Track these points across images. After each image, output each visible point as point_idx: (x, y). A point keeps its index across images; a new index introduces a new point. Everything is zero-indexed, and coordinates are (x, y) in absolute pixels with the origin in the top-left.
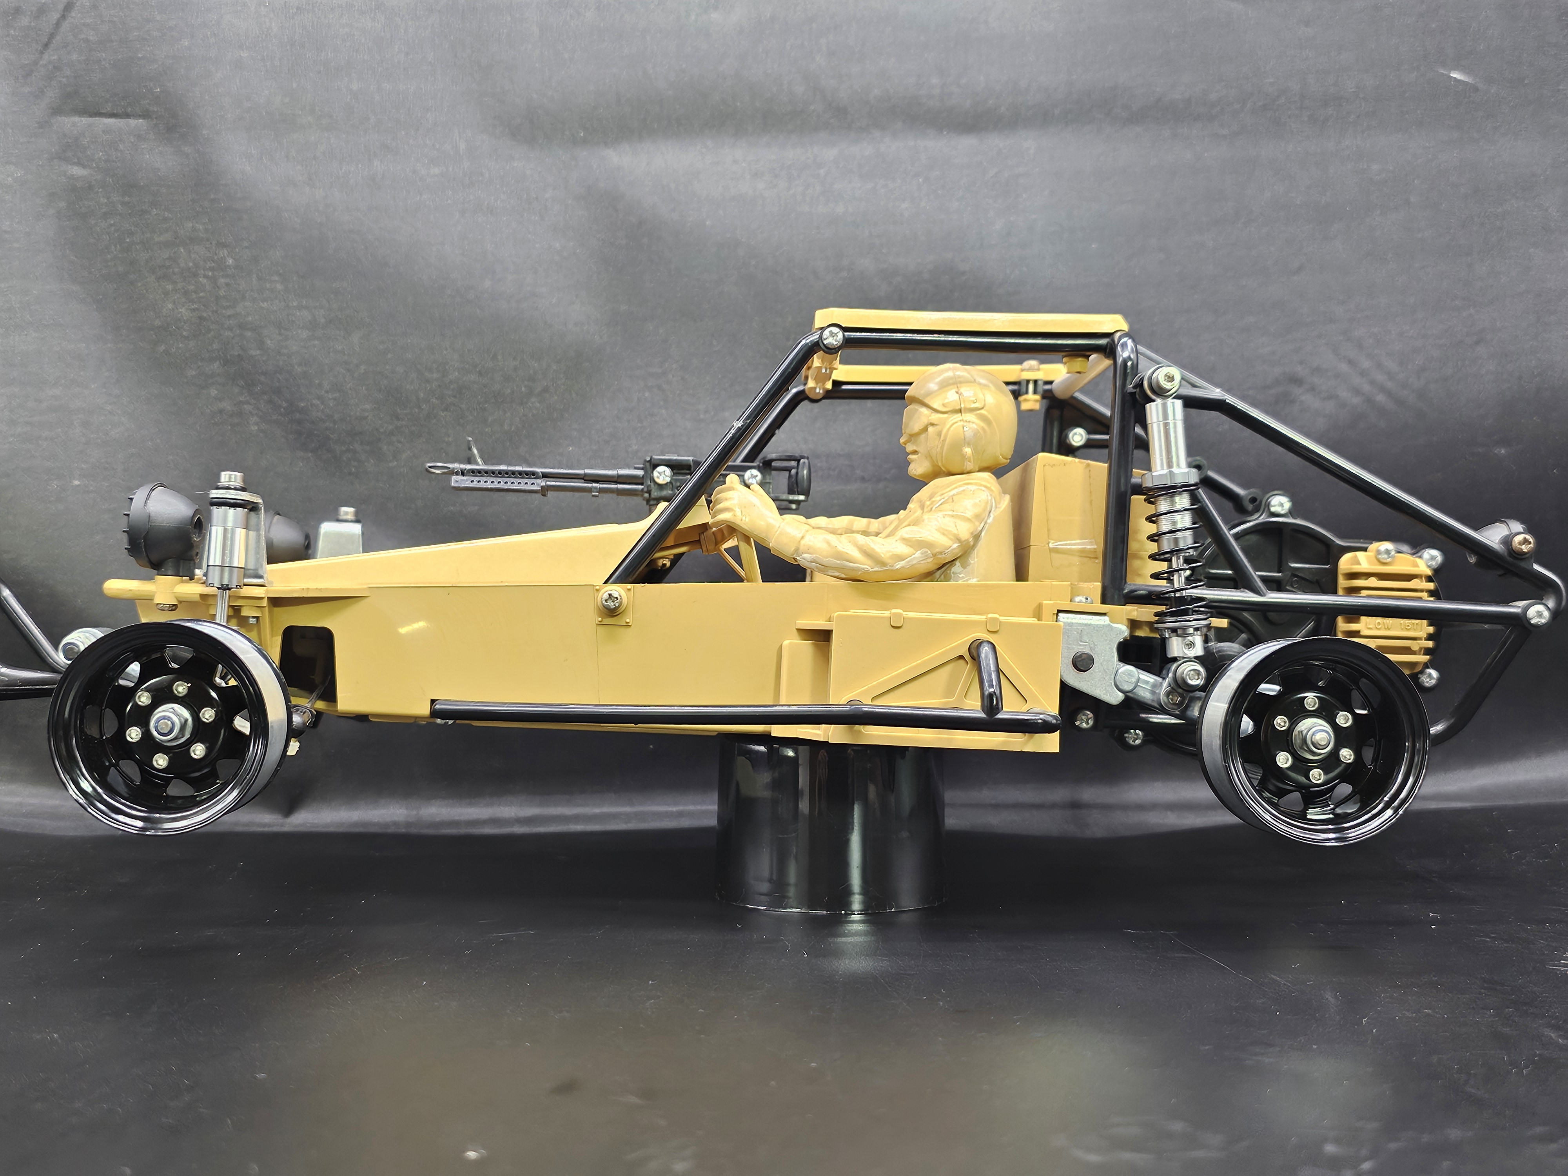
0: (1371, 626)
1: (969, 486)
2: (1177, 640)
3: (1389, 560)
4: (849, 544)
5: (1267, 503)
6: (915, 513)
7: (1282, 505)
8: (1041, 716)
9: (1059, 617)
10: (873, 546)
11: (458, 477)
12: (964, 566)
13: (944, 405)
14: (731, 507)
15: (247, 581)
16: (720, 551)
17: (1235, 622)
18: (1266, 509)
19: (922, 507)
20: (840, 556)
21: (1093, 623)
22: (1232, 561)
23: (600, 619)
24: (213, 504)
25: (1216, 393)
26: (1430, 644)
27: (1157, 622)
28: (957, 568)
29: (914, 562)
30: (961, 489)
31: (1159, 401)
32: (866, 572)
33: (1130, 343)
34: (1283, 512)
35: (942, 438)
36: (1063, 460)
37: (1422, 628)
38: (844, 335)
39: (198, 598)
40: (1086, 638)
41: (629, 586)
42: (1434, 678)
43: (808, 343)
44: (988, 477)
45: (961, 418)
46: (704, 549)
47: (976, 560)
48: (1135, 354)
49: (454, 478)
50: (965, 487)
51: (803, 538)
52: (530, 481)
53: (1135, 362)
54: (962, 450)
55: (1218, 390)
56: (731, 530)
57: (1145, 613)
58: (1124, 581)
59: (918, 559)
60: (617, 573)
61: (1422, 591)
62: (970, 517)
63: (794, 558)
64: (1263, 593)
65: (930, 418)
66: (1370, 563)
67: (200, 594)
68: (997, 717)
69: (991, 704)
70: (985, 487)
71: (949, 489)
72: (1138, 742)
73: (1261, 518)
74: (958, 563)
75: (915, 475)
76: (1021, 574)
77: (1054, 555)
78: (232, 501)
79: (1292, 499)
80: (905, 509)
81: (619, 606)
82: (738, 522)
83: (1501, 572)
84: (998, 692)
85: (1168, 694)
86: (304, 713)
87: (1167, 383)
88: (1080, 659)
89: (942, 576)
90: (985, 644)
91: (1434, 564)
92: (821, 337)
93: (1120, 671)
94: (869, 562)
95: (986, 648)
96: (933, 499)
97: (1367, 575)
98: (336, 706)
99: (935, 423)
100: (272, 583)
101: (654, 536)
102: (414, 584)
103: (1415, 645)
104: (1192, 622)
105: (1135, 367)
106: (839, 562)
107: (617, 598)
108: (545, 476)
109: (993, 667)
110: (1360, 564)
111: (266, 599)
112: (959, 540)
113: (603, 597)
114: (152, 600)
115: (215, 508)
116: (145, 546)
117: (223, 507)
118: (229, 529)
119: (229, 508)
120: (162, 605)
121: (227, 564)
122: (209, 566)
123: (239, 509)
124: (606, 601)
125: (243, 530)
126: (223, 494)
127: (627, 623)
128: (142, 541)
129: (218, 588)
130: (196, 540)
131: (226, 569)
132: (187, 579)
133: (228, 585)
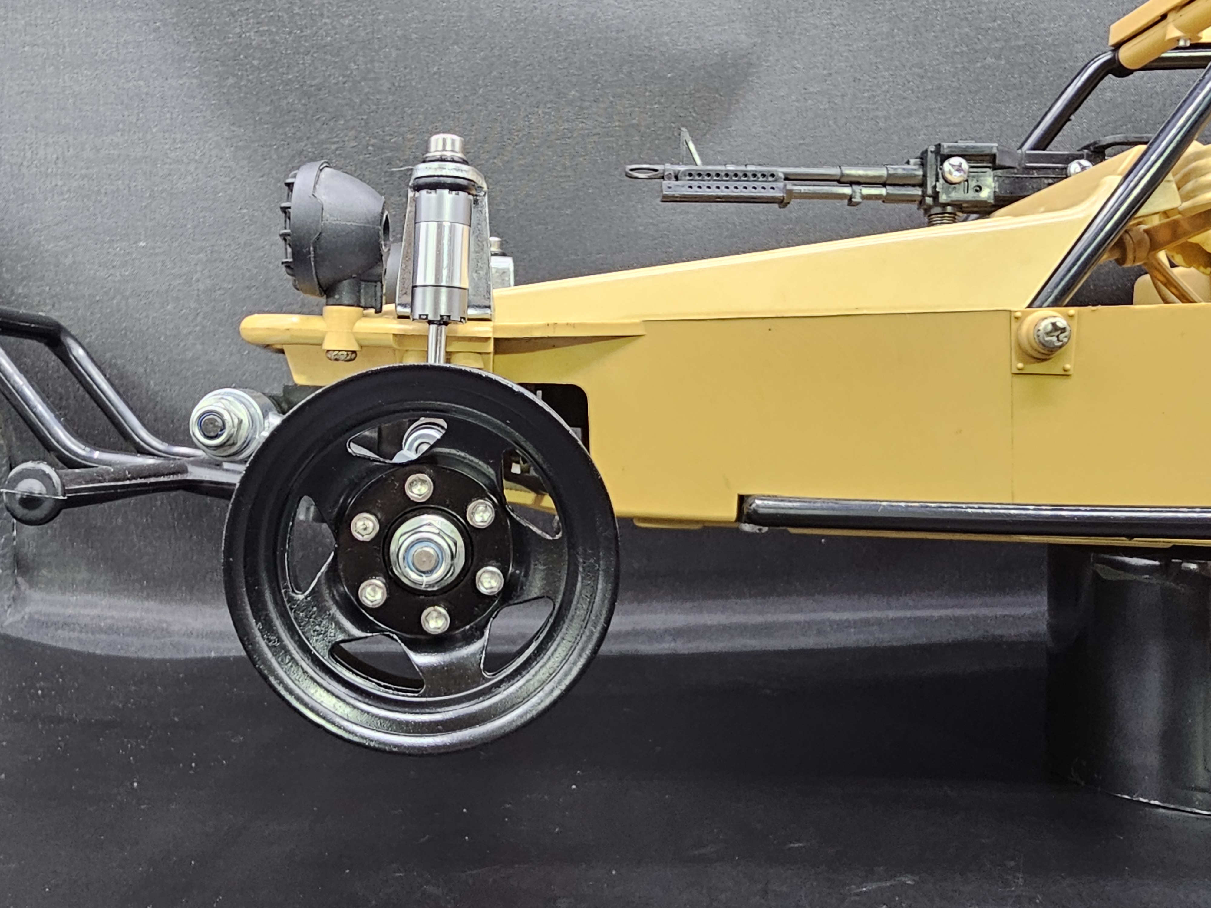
15: (470, 311)
16: (1157, 259)
23: (1021, 366)
24: (421, 187)
39: (391, 341)
52: (768, 185)
67: (394, 335)
78: (449, 180)
107: (1064, 329)
111: (492, 343)
113: (1041, 328)
114: (320, 345)
115: (424, 192)
116: (315, 257)
117: (438, 191)
118: (447, 225)
119: (446, 192)
120: (336, 353)
121: (444, 283)
122: (416, 286)
123: (461, 193)
124: (1048, 334)
125: (466, 228)
126: (436, 169)
127: (1065, 370)
128: (312, 249)
129: (431, 322)
130: (384, 249)
131: (444, 291)
132: (372, 311)
133: (449, 317)
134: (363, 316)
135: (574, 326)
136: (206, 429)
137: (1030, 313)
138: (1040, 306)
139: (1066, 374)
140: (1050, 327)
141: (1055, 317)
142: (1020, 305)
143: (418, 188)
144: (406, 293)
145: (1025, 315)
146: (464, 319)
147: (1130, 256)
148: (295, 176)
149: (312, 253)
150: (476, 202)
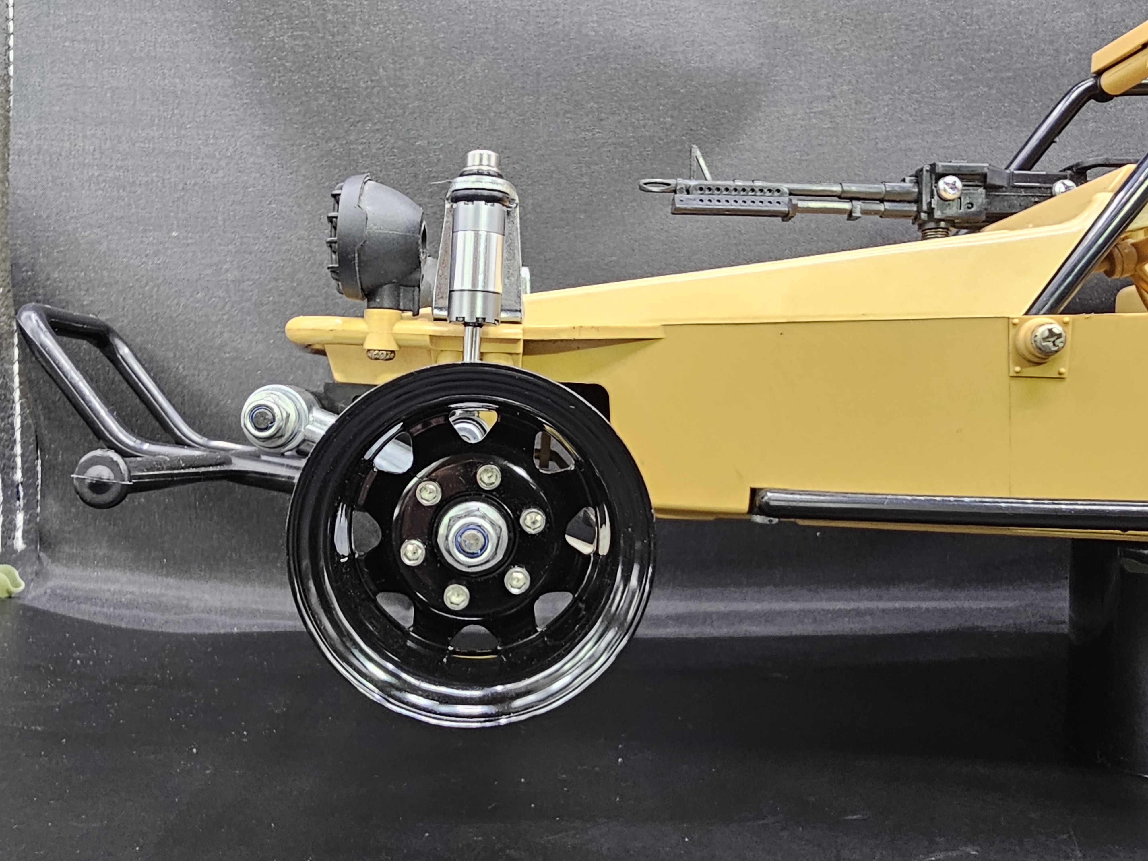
11: (682, 195)
15: (503, 315)
16: (1139, 273)
23: (1016, 370)
24: (459, 199)
39: (427, 341)
49: (677, 197)
52: (774, 200)
67: (430, 336)
78: (486, 193)
107: (1060, 335)
111: (521, 344)
113: (1038, 334)
114: (362, 345)
115: (461, 204)
116: (359, 263)
117: (475, 202)
118: (483, 234)
119: (483, 203)
120: (377, 352)
121: (480, 288)
122: (453, 291)
123: (496, 205)
124: (1045, 339)
125: (500, 237)
126: (473, 182)
127: (1060, 374)
128: (356, 255)
129: (466, 324)
130: (422, 257)
131: (480, 295)
132: (410, 314)
133: (484, 319)
134: (402, 318)
135: (598, 329)
136: (257, 422)
137: (1026, 321)
138: (1037, 314)
139: (1060, 377)
140: (1047, 334)
141: (1051, 323)
142: (1017, 313)
143: (456, 199)
144: (442, 298)
145: (1022, 322)
146: (498, 321)
147: (1119, 268)
148: (341, 188)
149: (357, 259)
150: (508, 213)
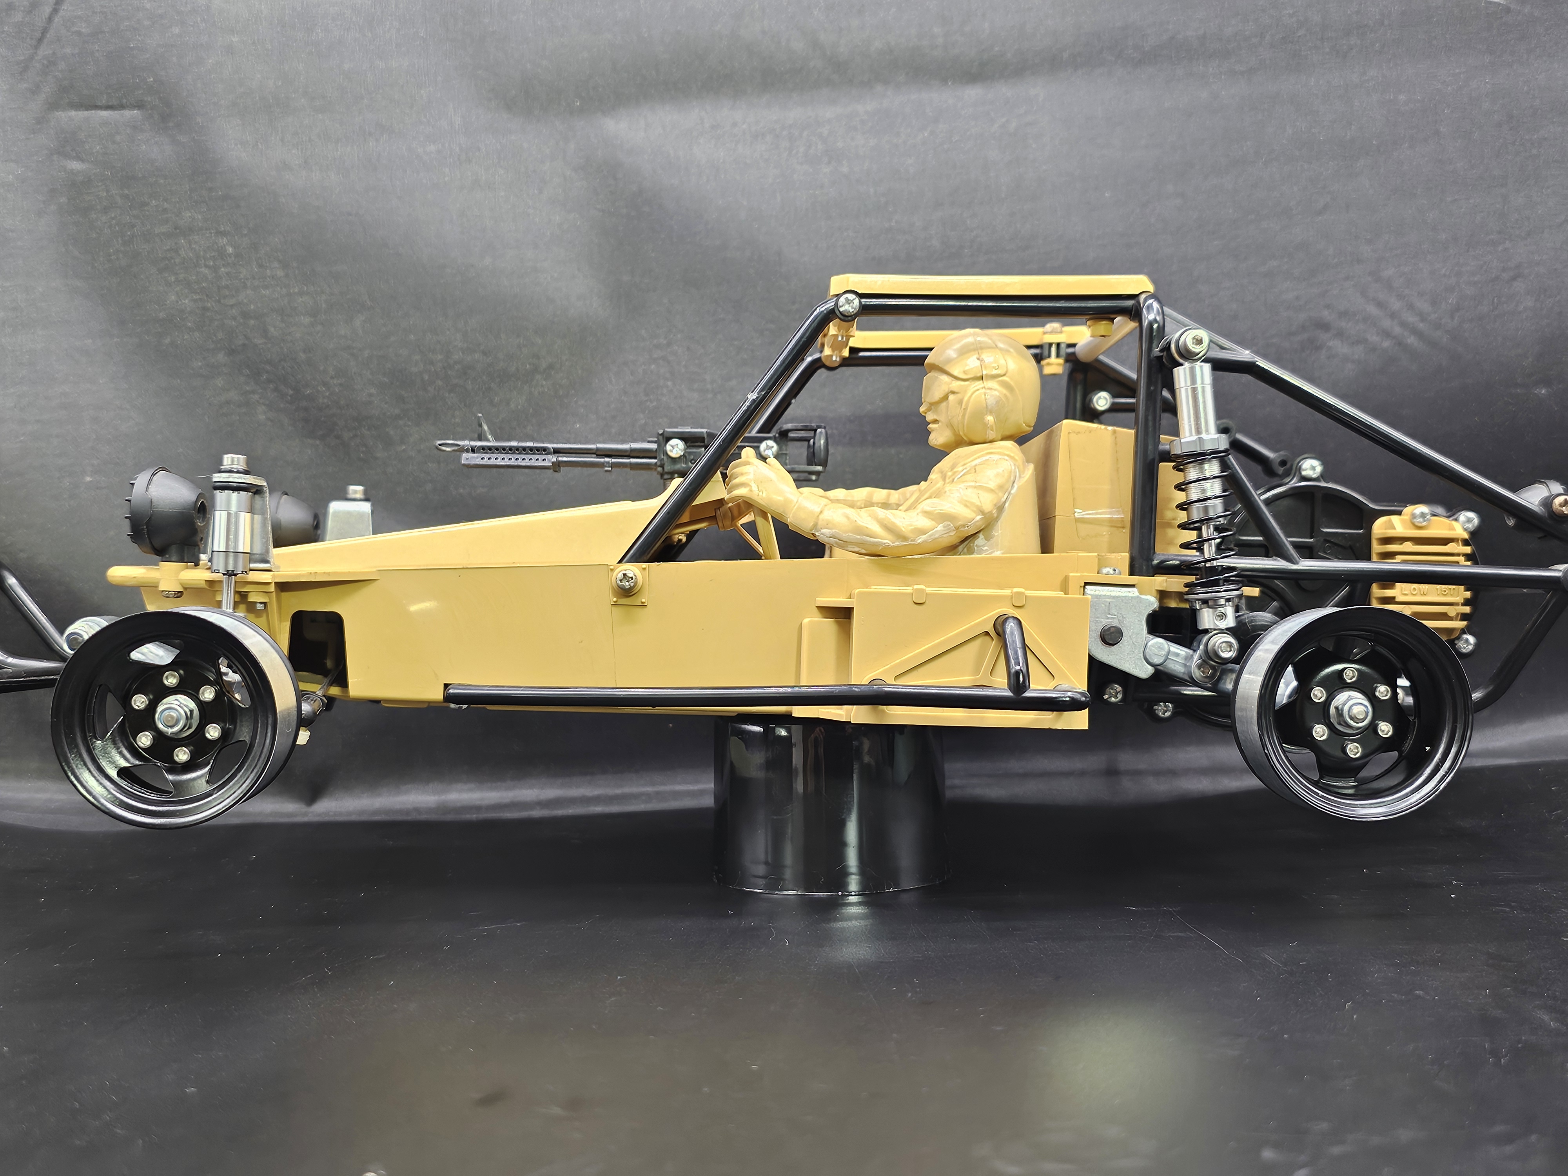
0: (1406, 592)
1: (992, 456)
2: (1208, 611)
3: (1424, 524)
4: (870, 518)
5: (1298, 467)
6: (937, 483)
7: (1313, 468)
8: (1069, 694)
9: (1086, 590)
10: (893, 520)
11: (468, 454)
12: (988, 539)
13: (965, 372)
14: (746, 481)
15: (253, 566)
16: (737, 527)
17: (1266, 590)
18: (1297, 474)
19: (944, 480)
20: (859, 530)
21: (1121, 594)
22: (1263, 527)
23: (615, 599)
24: (216, 488)
25: (1245, 355)
26: (1467, 609)
27: (1187, 593)
28: (980, 540)
29: (937, 536)
30: (984, 458)
31: (1187, 365)
32: (888, 547)
33: (1156, 305)
34: (1314, 476)
35: (963, 407)
36: (1088, 427)
37: (1459, 594)
38: (860, 302)
39: (203, 585)
40: (1114, 611)
41: (644, 565)
42: (1471, 645)
43: (823, 311)
44: (1011, 446)
45: (982, 385)
46: (720, 524)
47: (1000, 532)
48: (1161, 316)
49: (464, 455)
50: (987, 457)
51: (821, 512)
52: (541, 457)
53: (1161, 324)
54: (984, 419)
55: (1247, 352)
56: (746, 505)
57: (1176, 583)
58: (1152, 552)
59: (940, 532)
60: (632, 552)
61: (1458, 555)
62: (993, 489)
63: (813, 534)
64: (1296, 561)
65: (950, 386)
66: (1405, 528)
67: (206, 580)
68: (1024, 695)
69: (1018, 682)
70: (1008, 456)
71: (972, 459)
72: (1168, 714)
73: (1294, 483)
74: (981, 536)
75: (936, 445)
76: (1046, 546)
77: (1079, 525)
78: (235, 485)
79: (1324, 463)
80: (926, 480)
81: (634, 586)
82: (755, 498)
83: (1541, 535)
84: (1024, 670)
85: (1199, 667)
86: (315, 701)
87: (1195, 346)
88: (1108, 633)
89: (965, 549)
90: (1011, 620)
91: (1471, 526)
92: (836, 304)
93: (1149, 644)
94: (890, 537)
95: (1012, 624)
96: (955, 470)
97: (1402, 540)
98: (347, 692)
99: (955, 390)
100: (279, 567)
101: (668, 513)
102: (424, 566)
103: (1452, 611)
104: (1224, 592)
105: (1162, 329)
106: (859, 537)
107: (632, 578)
108: (556, 451)
109: (1019, 644)
110: (1395, 529)
111: (273, 584)
112: (982, 512)
114: (157, 587)
115: (221, 490)
116: (148, 532)
117: (228, 491)
118: (234, 512)
119: (234, 492)
120: (167, 592)
121: (232, 550)
122: (214, 551)
123: (245, 491)
124: (621, 580)
125: (247, 514)
126: (226, 477)
127: (643, 603)
128: (146, 525)
129: (224, 574)
131: (231, 554)
132: (192, 565)
133: (234, 570)
134: (187, 568)
135: (329, 574)
142: (614, 561)
145: (616, 568)
146: (249, 570)
148: (135, 479)
149: (146, 528)
150: (258, 496)
